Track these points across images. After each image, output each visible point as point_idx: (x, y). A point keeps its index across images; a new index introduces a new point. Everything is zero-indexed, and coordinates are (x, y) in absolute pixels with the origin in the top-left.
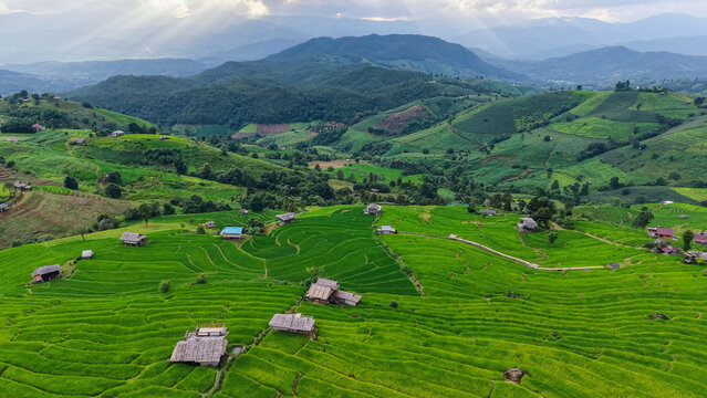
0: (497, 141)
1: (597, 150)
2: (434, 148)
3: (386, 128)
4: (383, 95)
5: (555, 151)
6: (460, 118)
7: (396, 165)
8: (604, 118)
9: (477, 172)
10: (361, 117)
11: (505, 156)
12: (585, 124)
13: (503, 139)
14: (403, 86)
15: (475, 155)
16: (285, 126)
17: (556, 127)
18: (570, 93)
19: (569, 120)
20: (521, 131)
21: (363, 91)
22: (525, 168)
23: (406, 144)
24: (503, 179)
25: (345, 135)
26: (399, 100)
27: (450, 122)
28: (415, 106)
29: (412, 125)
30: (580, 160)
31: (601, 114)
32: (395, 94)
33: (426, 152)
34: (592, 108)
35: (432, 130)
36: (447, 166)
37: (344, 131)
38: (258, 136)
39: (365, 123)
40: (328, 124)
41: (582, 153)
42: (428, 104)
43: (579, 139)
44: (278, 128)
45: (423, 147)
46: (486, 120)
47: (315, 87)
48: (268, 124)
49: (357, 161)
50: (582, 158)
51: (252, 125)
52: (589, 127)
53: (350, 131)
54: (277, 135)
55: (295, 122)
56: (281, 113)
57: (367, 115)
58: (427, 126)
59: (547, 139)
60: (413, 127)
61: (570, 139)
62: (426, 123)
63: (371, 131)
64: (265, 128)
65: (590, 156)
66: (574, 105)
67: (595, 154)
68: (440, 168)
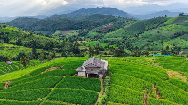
0: (140, 34)
1: (178, 35)
2: (118, 36)
3: (102, 31)
4: (101, 22)
5: (162, 36)
6: (126, 27)
7: (106, 42)
8: (177, 24)
9: (135, 44)
10: (94, 27)
11: (144, 38)
12: (171, 27)
13: (142, 33)
14: (107, 19)
15: (133, 38)
16: (70, 31)
17: (160, 28)
18: (163, 18)
19: (165, 25)
20: (147, 30)
21: (94, 21)
22: (152, 42)
23: (109, 35)
24: (145, 46)
25: (88, 33)
26: (106, 23)
27: (123, 28)
28: (111, 24)
29: (110, 30)
30: (172, 39)
31: (176, 23)
32: (104, 21)
33: (116, 37)
34: (172, 22)
35: (117, 31)
36: (124, 42)
37: (88, 32)
38: (61, 34)
39: (95, 29)
40: (83, 30)
41: (173, 36)
42: (115, 23)
43: (170, 32)
44: (67, 32)
45: (114, 36)
46: (135, 27)
47: (79, 20)
48: (64, 30)
49: (92, 40)
50: (173, 38)
51: (59, 31)
52: (173, 28)
53: (90, 32)
54: (67, 34)
55: (73, 30)
56: (68, 27)
57: (96, 27)
58: (115, 30)
59: (159, 32)
60: (111, 30)
61: (167, 32)
62: (115, 29)
63: (97, 32)
64: (63, 32)
65: (176, 37)
66: (165, 21)
67: (178, 36)
68: (121, 43)
